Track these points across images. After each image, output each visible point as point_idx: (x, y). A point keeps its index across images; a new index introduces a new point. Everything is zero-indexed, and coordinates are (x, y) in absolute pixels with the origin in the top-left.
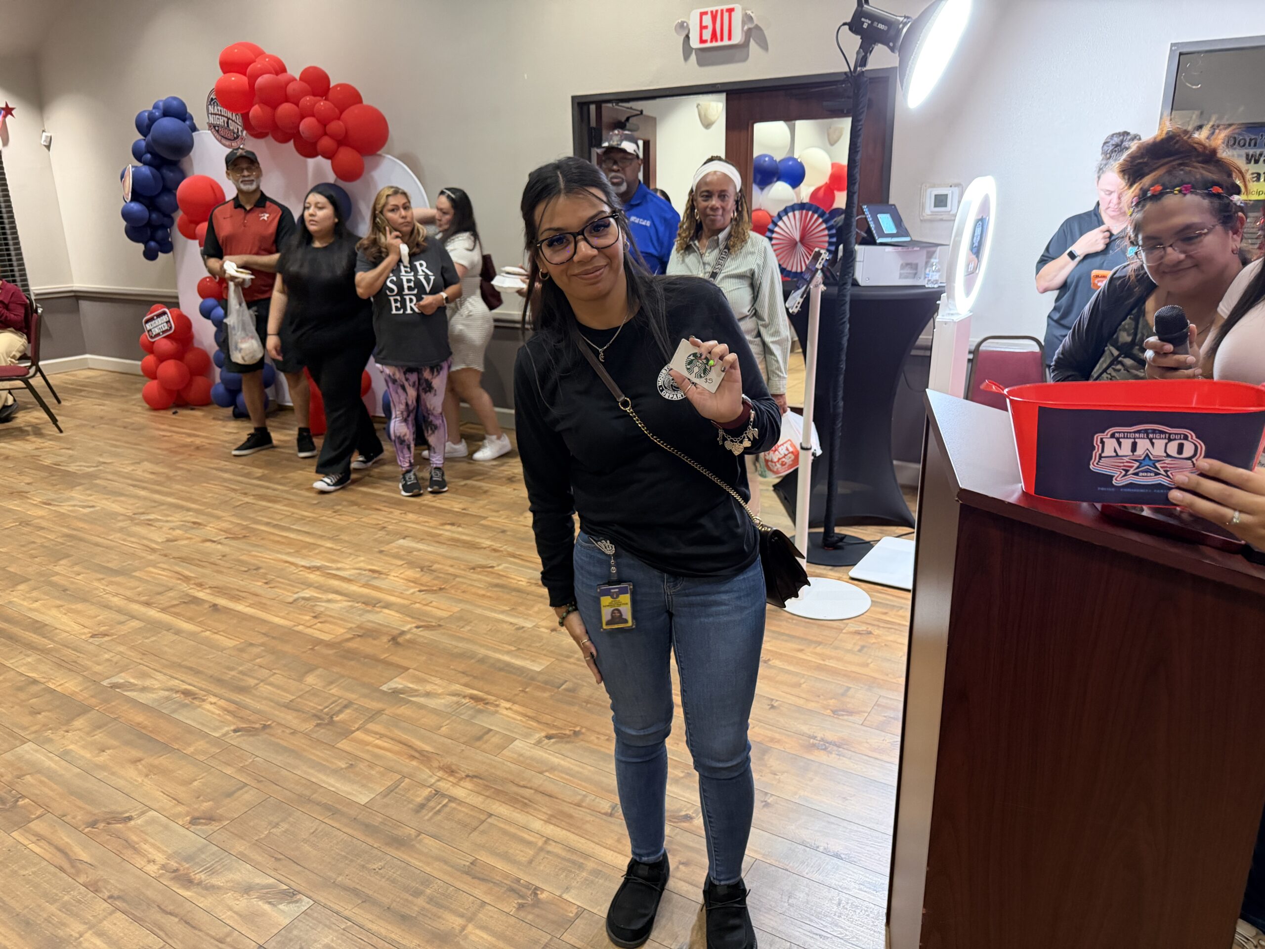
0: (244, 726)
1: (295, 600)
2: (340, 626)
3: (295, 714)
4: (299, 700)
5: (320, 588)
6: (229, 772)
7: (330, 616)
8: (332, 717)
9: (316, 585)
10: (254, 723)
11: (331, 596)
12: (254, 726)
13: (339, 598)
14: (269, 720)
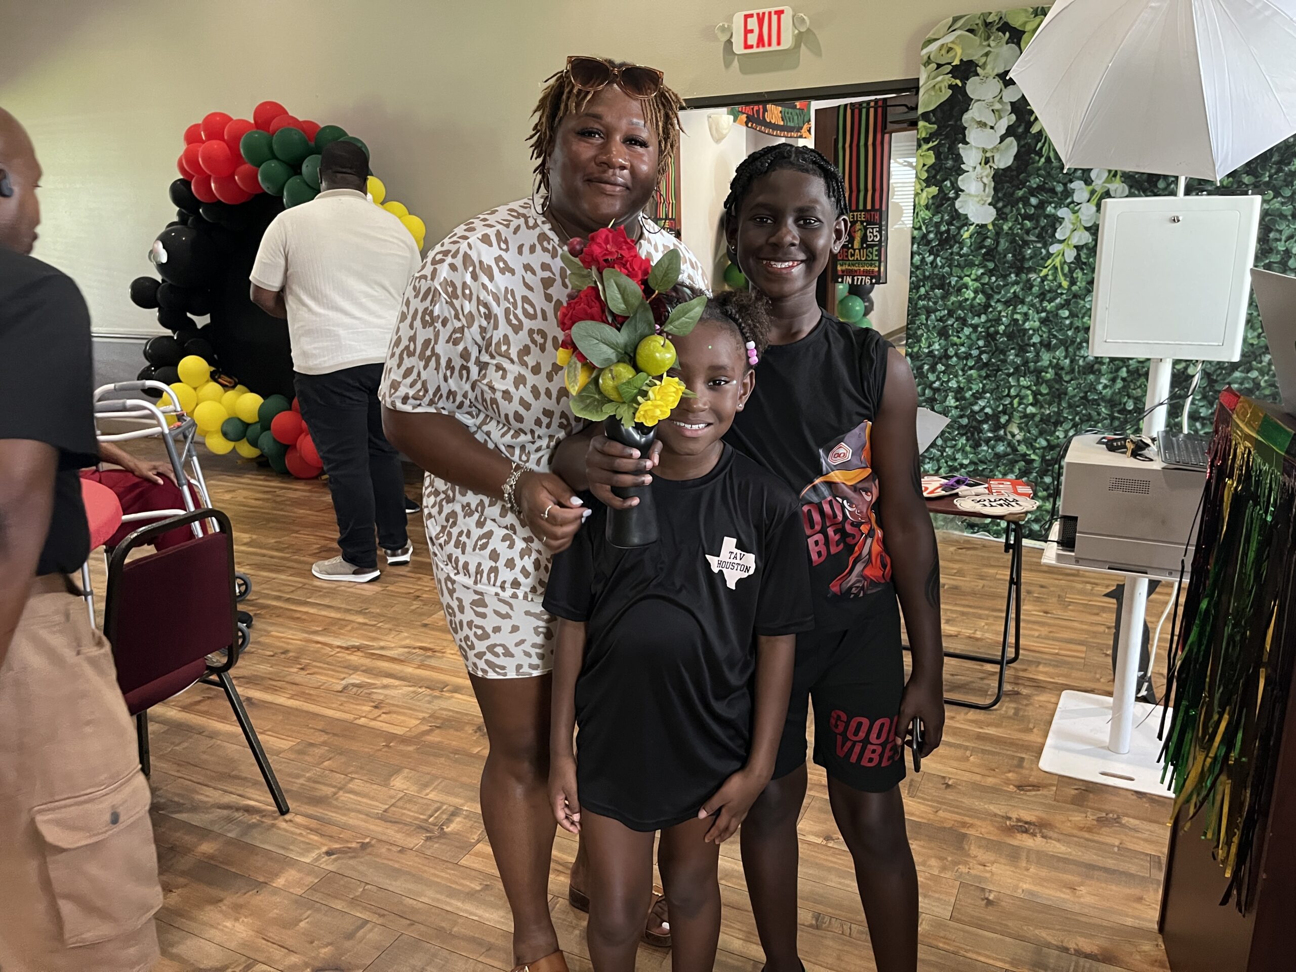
0: (337, 846)
1: (345, 688)
2: (411, 717)
3: (396, 827)
4: (393, 809)
5: (368, 671)
6: (339, 907)
7: (393, 705)
8: (442, 829)
9: (364, 668)
10: (348, 842)
11: (386, 681)
12: (349, 845)
13: (397, 683)
14: (367, 836)
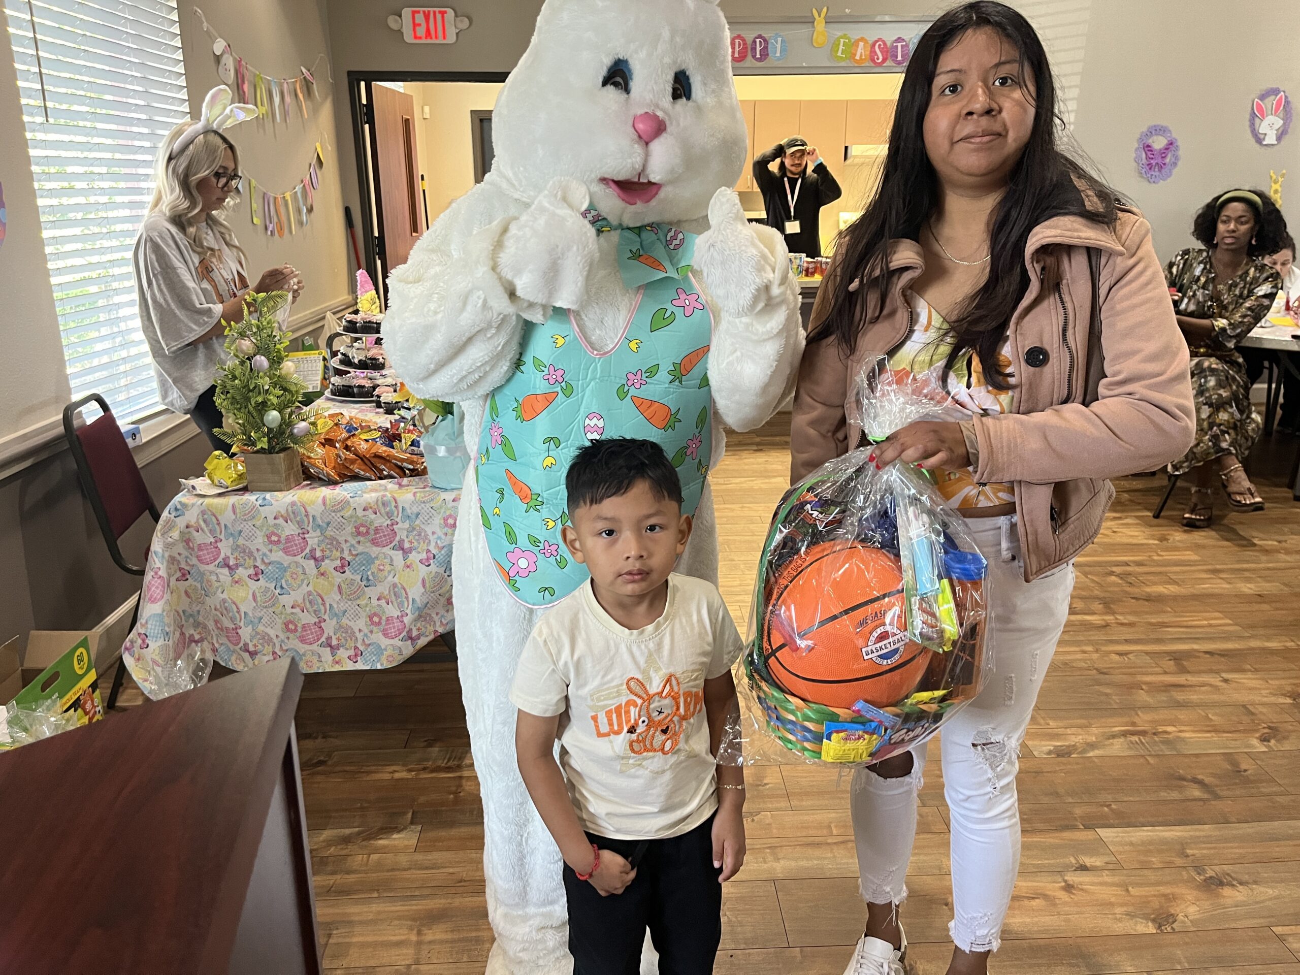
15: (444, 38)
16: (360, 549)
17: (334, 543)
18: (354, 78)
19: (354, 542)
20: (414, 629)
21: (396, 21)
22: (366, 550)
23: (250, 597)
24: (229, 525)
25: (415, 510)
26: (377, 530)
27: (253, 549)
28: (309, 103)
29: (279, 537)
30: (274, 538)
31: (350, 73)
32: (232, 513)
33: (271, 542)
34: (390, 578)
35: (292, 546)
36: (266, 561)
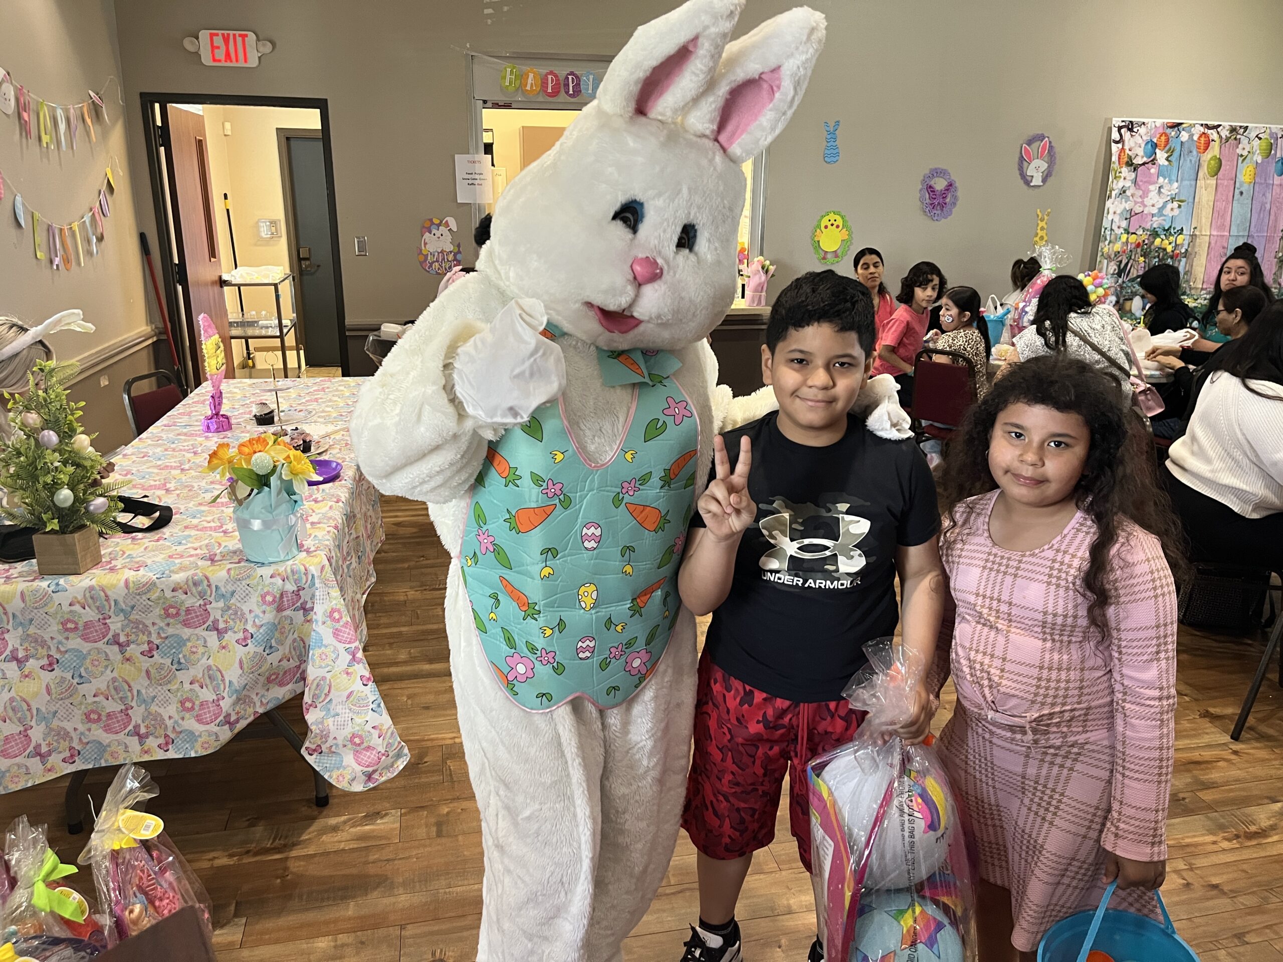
15: (246, 61)
16: (170, 631)
17: (140, 627)
18: (147, 100)
19: (162, 624)
20: (233, 714)
21: (192, 43)
22: (177, 632)
23: (44, 691)
24: (18, 614)
25: (230, 588)
26: (188, 611)
27: (47, 637)
28: (98, 127)
29: (76, 624)
30: (70, 625)
31: (142, 95)
32: (20, 601)
33: (67, 630)
34: (204, 661)
35: (91, 632)
36: (62, 649)
